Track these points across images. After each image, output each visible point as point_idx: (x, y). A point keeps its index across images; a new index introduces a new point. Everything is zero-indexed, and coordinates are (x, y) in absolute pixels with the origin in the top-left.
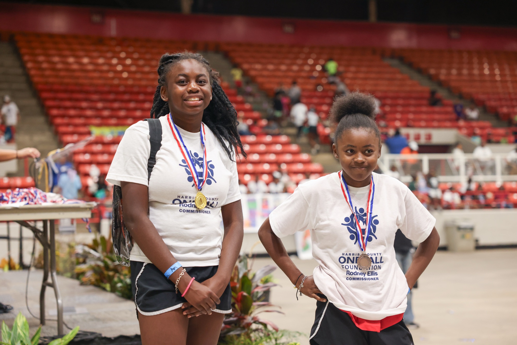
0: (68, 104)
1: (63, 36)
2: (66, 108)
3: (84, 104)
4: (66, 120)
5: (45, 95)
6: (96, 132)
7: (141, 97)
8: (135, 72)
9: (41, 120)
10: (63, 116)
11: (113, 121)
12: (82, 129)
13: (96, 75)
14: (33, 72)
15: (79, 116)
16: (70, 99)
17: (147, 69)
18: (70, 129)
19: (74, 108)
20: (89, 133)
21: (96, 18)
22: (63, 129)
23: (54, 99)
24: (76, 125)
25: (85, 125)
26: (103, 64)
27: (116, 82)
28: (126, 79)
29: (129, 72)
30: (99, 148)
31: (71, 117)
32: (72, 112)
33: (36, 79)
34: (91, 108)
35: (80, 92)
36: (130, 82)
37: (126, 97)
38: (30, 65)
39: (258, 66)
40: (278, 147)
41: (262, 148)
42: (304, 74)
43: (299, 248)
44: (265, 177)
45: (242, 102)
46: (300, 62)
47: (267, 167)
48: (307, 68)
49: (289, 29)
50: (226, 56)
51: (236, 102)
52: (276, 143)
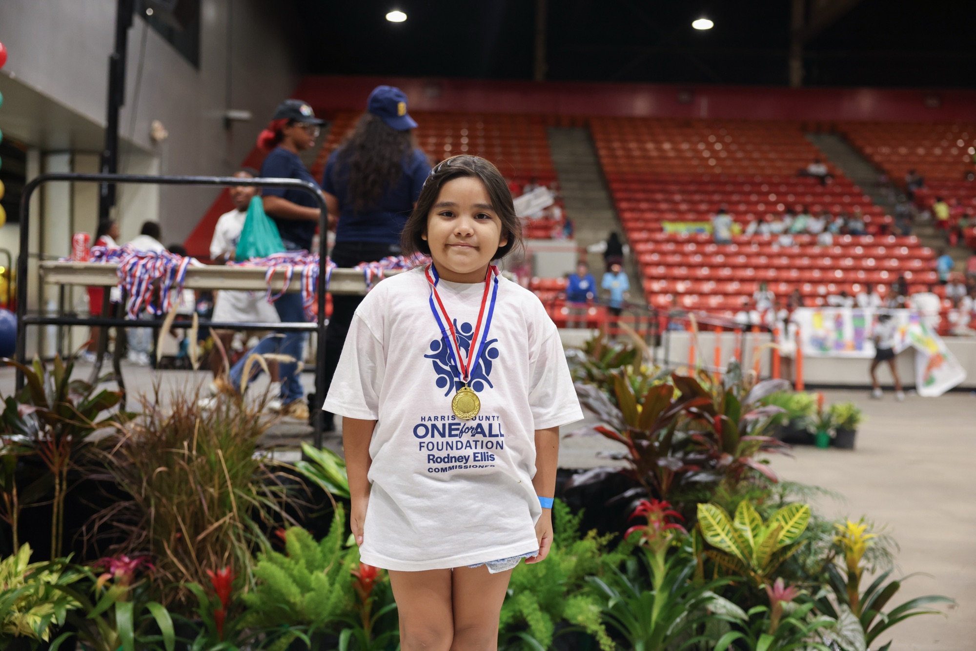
0: (640, 196)
1: (644, 120)
2: (639, 201)
3: (659, 196)
4: (636, 215)
5: (616, 186)
6: (670, 228)
7: (729, 188)
8: (724, 159)
9: (607, 214)
10: (632, 210)
11: (691, 216)
12: (653, 225)
13: (677, 162)
14: (605, 161)
15: (651, 210)
16: (644, 191)
17: (740, 155)
18: (640, 225)
19: (647, 200)
20: (661, 230)
21: (684, 97)
22: (631, 225)
23: (625, 190)
24: (647, 221)
25: (658, 220)
26: (688, 150)
27: (700, 170)
28: (713, 167)
29: (718, 159)
30: (670, 247)
31: (642, 211)
32: (644, 205)
33: (609, 169)
34: (666, 201)
35: (656, 182)
36: (718, 171)
37: (711, 188)
38: (603, 152)
39: (885, 150)
40: (904, 251)
41: (881, 251)
42: (949, 159)
43: (920, 381)
44: (882, 289)
45: (860, 195)
46: (945, 143)
47: (884, 275)
48: (954, 151)
49: (932, 102)
50: (844, 138)
51: (852, 195)
52: (901, 245)
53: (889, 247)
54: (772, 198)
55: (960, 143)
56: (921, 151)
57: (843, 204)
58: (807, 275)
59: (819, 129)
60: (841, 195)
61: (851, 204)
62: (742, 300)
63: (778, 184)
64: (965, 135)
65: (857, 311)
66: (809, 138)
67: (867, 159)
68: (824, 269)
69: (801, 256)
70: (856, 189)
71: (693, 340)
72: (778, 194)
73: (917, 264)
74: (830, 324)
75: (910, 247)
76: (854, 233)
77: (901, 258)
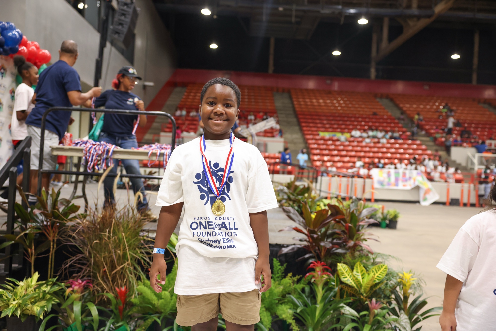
0: (310, 121)
1: (312, 90)
2: (309, 123)
3: (318, 121)
4: (308, 128)
5: (300, 116)
6: (322, 134)
7: (346, 119)
8: (344, 107)
9: (297, 128)
10: (307, 126)
11: (330, 130)
12: (315, 133)
13: (325, 108)
14: (296, 106)
15: (314, 127)
16: (311, 119)
17: (350, 106)
18: (310, 132)
19: (313, 123)
20: (318, 135)
21: (328, 82)
22: (306, 132)
23: (304, 118)
24: (312, 131)
25: (317, 131)
26: (329, 103)
27: (334, 111)
28: (340, 110)
29: (341, 107)
30: (322, 142)
31: (311, 127)
32: (311, 125)
33: (297, 109)
34: (320, 123)
35: (317, 115)
36: (341, 112)
37: (338, 118)
38: (295, 103)
39: (408, 106)
40: (415, 147)
41: (406, 146)
42: (432, 110)
43: (421, 199)
44: (406, 161)
45: (398, 123)
46: (431, 104)
47: (407, 156)
48: (435, 107)
49: (426, 87)
50: (392, 100)
51: (394, 123)
52: (414, 144)
53: (409, 145)
54: (363, 123)
55: (437, 104)
56: (422, 107)
57: (391, 127)
58: (377, 155)
59: (382, 96)
60: (391, 123)
61: (394, 127)
62: (351, 164)
63: (366, 118)
64: (439, 101)
65: (396, 170)
66: (378, 100)
67: (400, 109)
68: (383, 153)
69: (374, 147)
70: (396, 121)
71: (330, 180)
72: (365, 122)
73: (420, 152)
74: (385, 175)
75: (417, 145)
76: (395, 138)
77: (414, 149)
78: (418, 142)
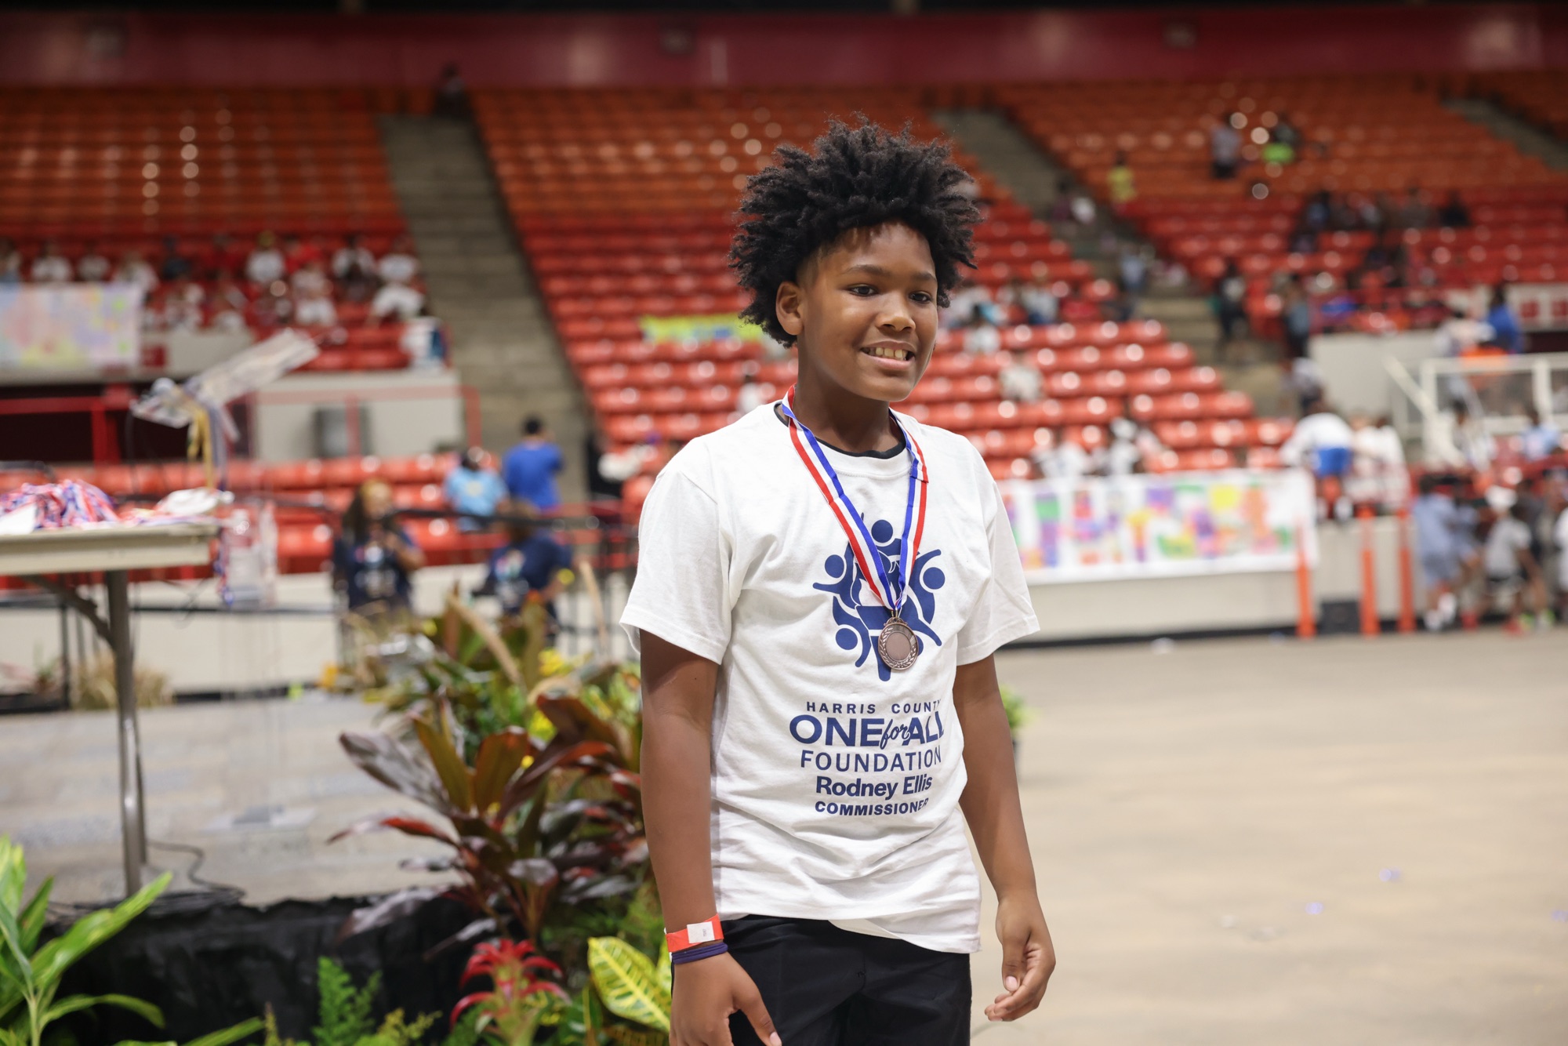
0: (591, 263)
1: (594, 94)
2: (589, 275)
3: (633, 263)
4: (585, 306)
5: (538, 243)
6: (659, 331)
9: (525, 307)
10: (576, 296)
11: (701, 303)
12: (622, 327)
13: (667, 186)
14: (513, 188)
15: (617, 294)
16: (598, 252)
18: (595, 327)
19: (607, 273)
20: (639, 336)
21: (675, 41)
22: (575, 328)
23: (558, 253)
24: (609, 318)
25: (632, 316)
26: (689, 158)
27: (717, 202)
30: (659, 373)
31: (599, 297)
32: (601, 284)
33: (520, 206)
34: (647, 271)
35: (625, 231)
38: (506, 170)
39: (1093, 141)
40: (1134, 354)
41: (1089, 356)
44: (1092, 435)
45: (1045, 239)
47: (1096, 407)
49: (1181, 37)
50: (1011, 117)
51: (1029, 240)
52: (1128, 341)
53: (1105, 347)
56: (1162, 140)
57: (1011, 261)
59: (960, 101)
60: (1008, 241)
61: (1029, 261)
64: (1249, 103)
66: (942, 121)
67: (1055, 161)
68: (976, 401)
70: (1038, 228)
73: (1160, 379)
75: (1146, 345)
76: (1036, 321)
77: (1129, 370)
78: (1150, 330)
